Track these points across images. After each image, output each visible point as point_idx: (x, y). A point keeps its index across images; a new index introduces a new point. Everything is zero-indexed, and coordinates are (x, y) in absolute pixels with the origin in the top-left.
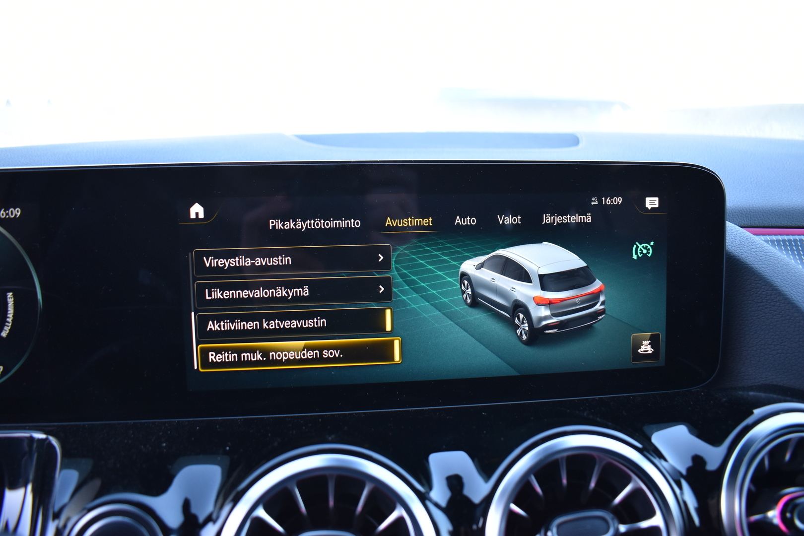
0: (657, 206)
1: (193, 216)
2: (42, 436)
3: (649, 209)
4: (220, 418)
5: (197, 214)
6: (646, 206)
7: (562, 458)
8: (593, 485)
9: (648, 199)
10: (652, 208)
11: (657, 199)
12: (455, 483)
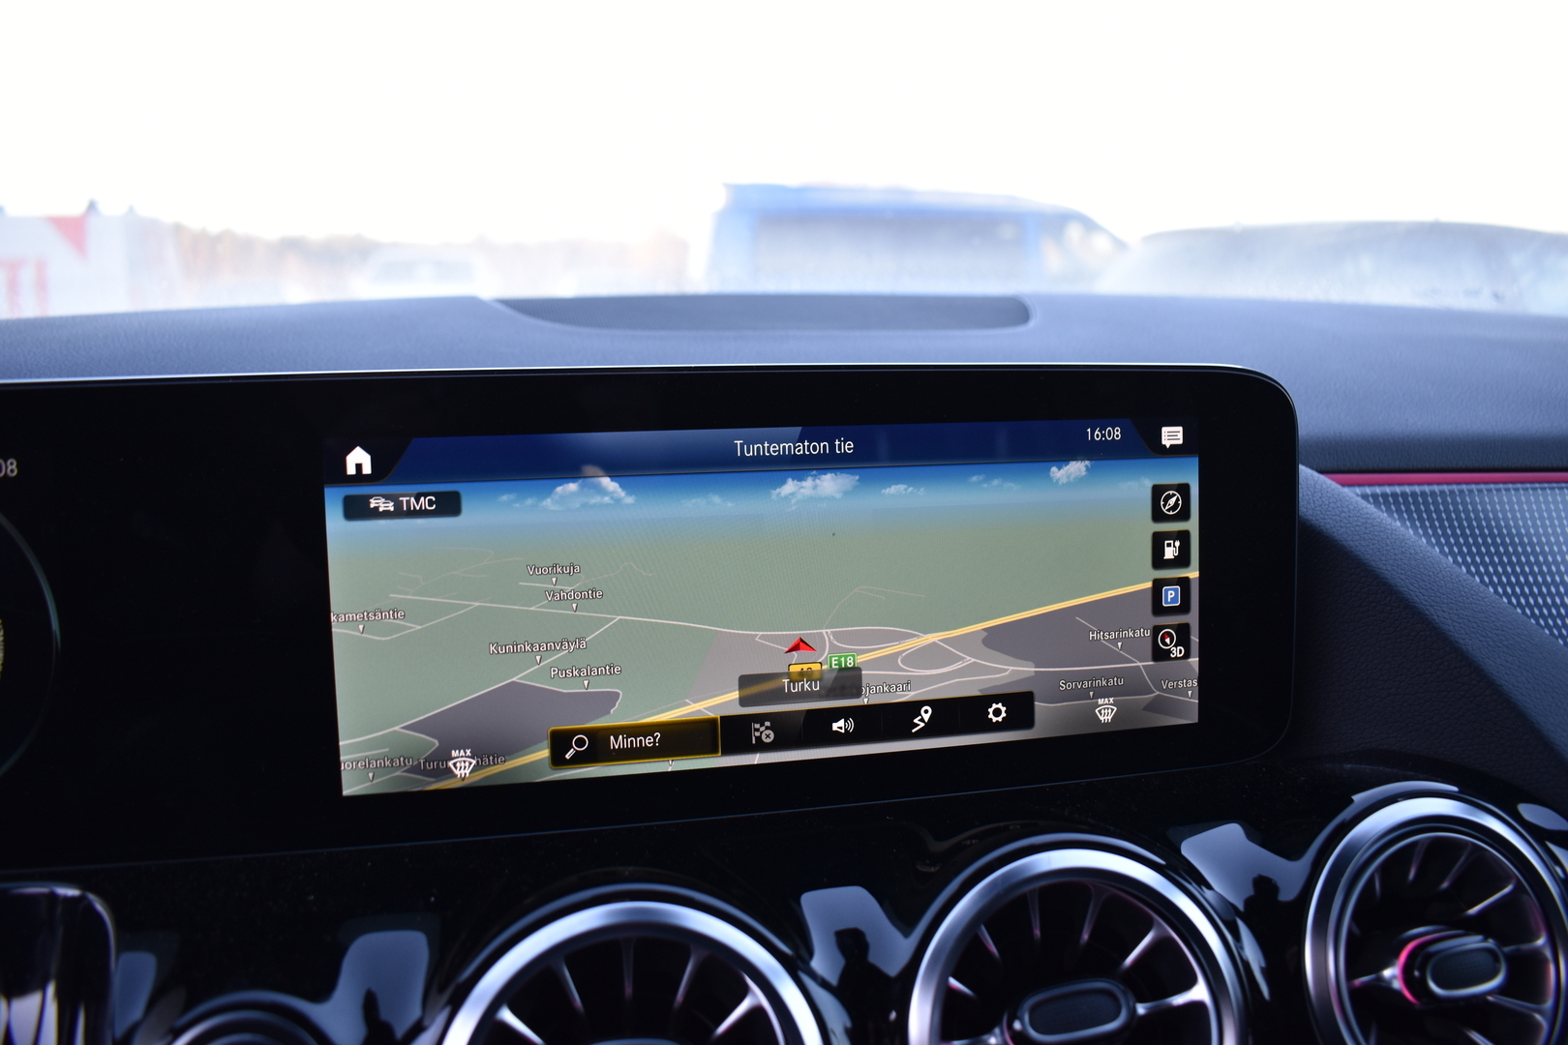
0: (1180, 442)
1: (351, 470)
2: (72, 892)
3: (1168, 446)
4: (407, 844)
5: (359, 467)
6: (1163, 443)
7: (1032, 892)
8: (1085, 936)
9: (1165, 430)
10: (1171, 446)
11: (1180, 429)
12: (851, 943)
